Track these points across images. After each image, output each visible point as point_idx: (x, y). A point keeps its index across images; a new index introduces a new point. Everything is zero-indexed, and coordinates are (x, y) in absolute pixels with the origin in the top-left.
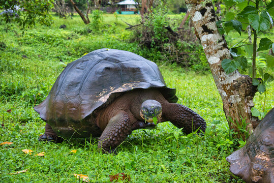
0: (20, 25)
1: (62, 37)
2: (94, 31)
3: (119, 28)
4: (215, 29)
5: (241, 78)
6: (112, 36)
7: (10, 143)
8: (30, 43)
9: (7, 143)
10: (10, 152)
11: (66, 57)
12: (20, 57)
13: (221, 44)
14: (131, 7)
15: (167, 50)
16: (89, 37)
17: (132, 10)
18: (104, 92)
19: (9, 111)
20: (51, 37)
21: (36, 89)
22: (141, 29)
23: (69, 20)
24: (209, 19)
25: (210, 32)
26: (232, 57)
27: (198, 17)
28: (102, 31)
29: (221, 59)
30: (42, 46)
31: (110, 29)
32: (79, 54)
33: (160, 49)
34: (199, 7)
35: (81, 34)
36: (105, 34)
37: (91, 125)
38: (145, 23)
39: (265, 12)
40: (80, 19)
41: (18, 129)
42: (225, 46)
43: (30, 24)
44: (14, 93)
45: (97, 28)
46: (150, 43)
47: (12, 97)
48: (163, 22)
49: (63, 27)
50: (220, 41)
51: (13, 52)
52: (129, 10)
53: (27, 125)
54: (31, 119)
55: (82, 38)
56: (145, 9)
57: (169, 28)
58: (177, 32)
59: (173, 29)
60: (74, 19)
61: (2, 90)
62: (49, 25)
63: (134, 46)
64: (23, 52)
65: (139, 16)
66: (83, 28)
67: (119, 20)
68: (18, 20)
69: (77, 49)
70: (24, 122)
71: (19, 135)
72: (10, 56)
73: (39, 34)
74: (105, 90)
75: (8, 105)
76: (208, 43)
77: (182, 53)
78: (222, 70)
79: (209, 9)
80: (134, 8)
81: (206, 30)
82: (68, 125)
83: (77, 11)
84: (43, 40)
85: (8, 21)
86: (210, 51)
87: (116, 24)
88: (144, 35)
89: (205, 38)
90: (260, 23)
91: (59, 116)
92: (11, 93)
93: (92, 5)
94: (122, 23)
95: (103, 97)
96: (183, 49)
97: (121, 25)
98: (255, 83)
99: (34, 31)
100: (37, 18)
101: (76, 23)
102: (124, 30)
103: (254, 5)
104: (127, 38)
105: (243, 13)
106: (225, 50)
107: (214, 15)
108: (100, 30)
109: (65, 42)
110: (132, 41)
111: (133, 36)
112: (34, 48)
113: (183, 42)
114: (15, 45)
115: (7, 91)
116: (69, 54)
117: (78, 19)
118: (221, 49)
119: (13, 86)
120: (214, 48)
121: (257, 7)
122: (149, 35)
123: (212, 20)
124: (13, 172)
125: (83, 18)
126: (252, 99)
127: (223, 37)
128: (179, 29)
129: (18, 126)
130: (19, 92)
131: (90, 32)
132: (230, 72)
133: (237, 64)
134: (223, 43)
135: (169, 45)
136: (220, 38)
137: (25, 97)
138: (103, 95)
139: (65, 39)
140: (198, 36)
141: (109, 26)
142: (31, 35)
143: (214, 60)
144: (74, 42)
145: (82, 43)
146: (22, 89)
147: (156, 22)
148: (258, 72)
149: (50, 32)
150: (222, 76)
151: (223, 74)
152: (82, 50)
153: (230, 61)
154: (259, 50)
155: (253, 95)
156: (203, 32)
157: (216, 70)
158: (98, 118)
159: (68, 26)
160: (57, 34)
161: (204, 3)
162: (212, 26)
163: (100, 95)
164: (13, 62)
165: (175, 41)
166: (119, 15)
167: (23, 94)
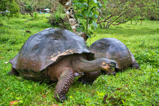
0: (8, 17)
1: (23, 21)
2: (35, 19)
3: (43, 18)
4: (74, 17)
5: (83, 34)
6: (41, 21)
7: (3, 58)
8: (12, 24)
9: (2, 58)
10: (3, 61)
11: (25, 28)
12: (8, 28)
13: (76, 22)
14: (48, 11)
15: (60, 26)
16: (33, 21)
17: (48, 12)
18: (54, 55)
19: (4, 47)
20: (19, 21)
21: (13, 39)
22: (51, 18)
23: (26, 16)
24: (71, 13)
25: (72, 18)
26: (80, 26)
27: (68, 13)
28: (38, 19)
29: (76, 27)
30: (17, 25)
31: (40, 19)
32: (29, 27)
33: (58, 25)
34: (68, 9)
35: (30, 20)
36: (39, 20)
37: (45, 75)
38: (53, 17)
39: (90, 11)
40: (30, 15)
41: (6, 53)
42: (77, 23)
43: (11, 16)
44: (5, 41)
45: (36, 18)
46: (54, 23)
47: (5, 42)
48: (58, 16)
49: (24, 18)
50: (75, 21)
51: (6, 27)
52: (47, 12)
53: (10, 52)
54: (11, 49)
55: (30, 22)
56: (53, 12)
57: (61, 18)
58: (64, 19)
59: (62, 18)
60: (28, 15)
61: (1, 40)
62: (18, 17)
63: (49, 24)
64: (9, 27)
65: (51, 14)
66: (31, 18)
67: (44, 16)
68: (7, 15)
69: (29, 25)
70: (9, 50)
71: (7, 55)
72: (5, 28)
73: (15, 20)
74: (54, 54)
75: (3, 45)
76: (71, 22)
77: (65, 26)
78: (76, 31)
79: (71, 10)
80: (49, 11)
81: (71, 17)
82: (30, 74)
83: (29, 13)
84: (17, 22)
85: (3, 16)
86: (72, 24)
87: (43, 17)
88: (52, 21)
89: (70, 20)
90: (89, 15)
91: (24, 68)
92: (4, 41)
93: (34, 10)
94: (45, 16)
95: (53, 58)
96: (66, 25)
97: (44, 17)
98: (87, 35)
99: (13, 19)
100: (14, 15)
101: (28, 16)
102: (45, 19)
103: (87, 9)
104: (46, 22)
105: (83, 11)
106: (77, 24)
107: (73, 12)
108: (37, 19)
109: (24, 23)
110: (48, 23)
111: (48, 21)
112: (13, 25)
113: (66, 23)
114: (6, 24)
115: (3, 40)
116: (26, 27)
117: (29, 15)
118: (76, 24)
119: (5, 38)
120: (74, 23)
121: (88, 9)
122: (54, 21)
123: (73, 14)
124: (4, 67)
125: (31, 15)
126: (86, 40)
127: (77, 20)
128: (64, 18)
129: (6, 52)
130: (7, 40)
131: (33, 19)
132: (79, 32)
133: (81, 29)
134: (76, 21)
135: (61, 24)
136: (76, 20)
137: (10, 42)
138: (54, 57)
139: (25, 22)
140: (68, 19)
141: (40, 17)
142: (12, 21)
143: (73, 27)
144: (28, 23)
145: (31, 24)
146: (8, 39)
147: (56, 16)
148: (88, 32)
149: (19, 20)
150: (76, 33)
151: (77, 32)
152: (31, 26)
153: (79, 28)
154: (88, 24)
155: (87, 39)
156: (70, 18)
157: (74, 31)
158: (49, 71)
159: (25, 17)
160: (22, 20)
161: (70, 8)
162: (72, 16)
163: (52, 56)
164: (6, 30)
165: (63, 23)
166: (44, 14)
167: (9, 41)
